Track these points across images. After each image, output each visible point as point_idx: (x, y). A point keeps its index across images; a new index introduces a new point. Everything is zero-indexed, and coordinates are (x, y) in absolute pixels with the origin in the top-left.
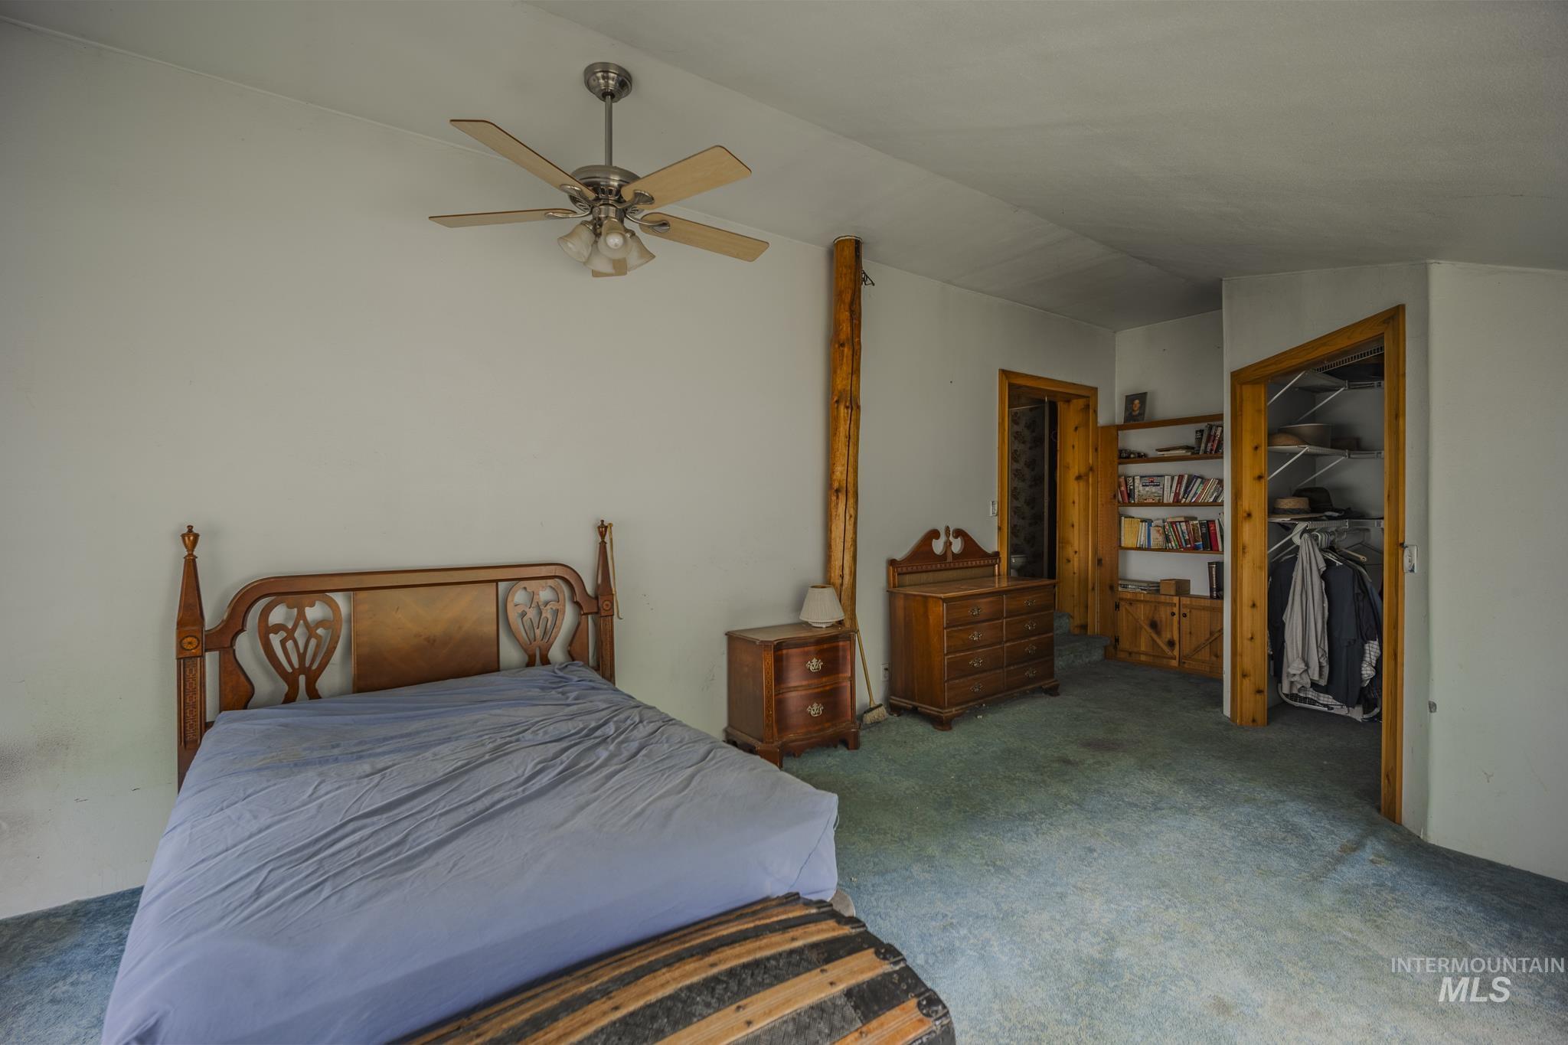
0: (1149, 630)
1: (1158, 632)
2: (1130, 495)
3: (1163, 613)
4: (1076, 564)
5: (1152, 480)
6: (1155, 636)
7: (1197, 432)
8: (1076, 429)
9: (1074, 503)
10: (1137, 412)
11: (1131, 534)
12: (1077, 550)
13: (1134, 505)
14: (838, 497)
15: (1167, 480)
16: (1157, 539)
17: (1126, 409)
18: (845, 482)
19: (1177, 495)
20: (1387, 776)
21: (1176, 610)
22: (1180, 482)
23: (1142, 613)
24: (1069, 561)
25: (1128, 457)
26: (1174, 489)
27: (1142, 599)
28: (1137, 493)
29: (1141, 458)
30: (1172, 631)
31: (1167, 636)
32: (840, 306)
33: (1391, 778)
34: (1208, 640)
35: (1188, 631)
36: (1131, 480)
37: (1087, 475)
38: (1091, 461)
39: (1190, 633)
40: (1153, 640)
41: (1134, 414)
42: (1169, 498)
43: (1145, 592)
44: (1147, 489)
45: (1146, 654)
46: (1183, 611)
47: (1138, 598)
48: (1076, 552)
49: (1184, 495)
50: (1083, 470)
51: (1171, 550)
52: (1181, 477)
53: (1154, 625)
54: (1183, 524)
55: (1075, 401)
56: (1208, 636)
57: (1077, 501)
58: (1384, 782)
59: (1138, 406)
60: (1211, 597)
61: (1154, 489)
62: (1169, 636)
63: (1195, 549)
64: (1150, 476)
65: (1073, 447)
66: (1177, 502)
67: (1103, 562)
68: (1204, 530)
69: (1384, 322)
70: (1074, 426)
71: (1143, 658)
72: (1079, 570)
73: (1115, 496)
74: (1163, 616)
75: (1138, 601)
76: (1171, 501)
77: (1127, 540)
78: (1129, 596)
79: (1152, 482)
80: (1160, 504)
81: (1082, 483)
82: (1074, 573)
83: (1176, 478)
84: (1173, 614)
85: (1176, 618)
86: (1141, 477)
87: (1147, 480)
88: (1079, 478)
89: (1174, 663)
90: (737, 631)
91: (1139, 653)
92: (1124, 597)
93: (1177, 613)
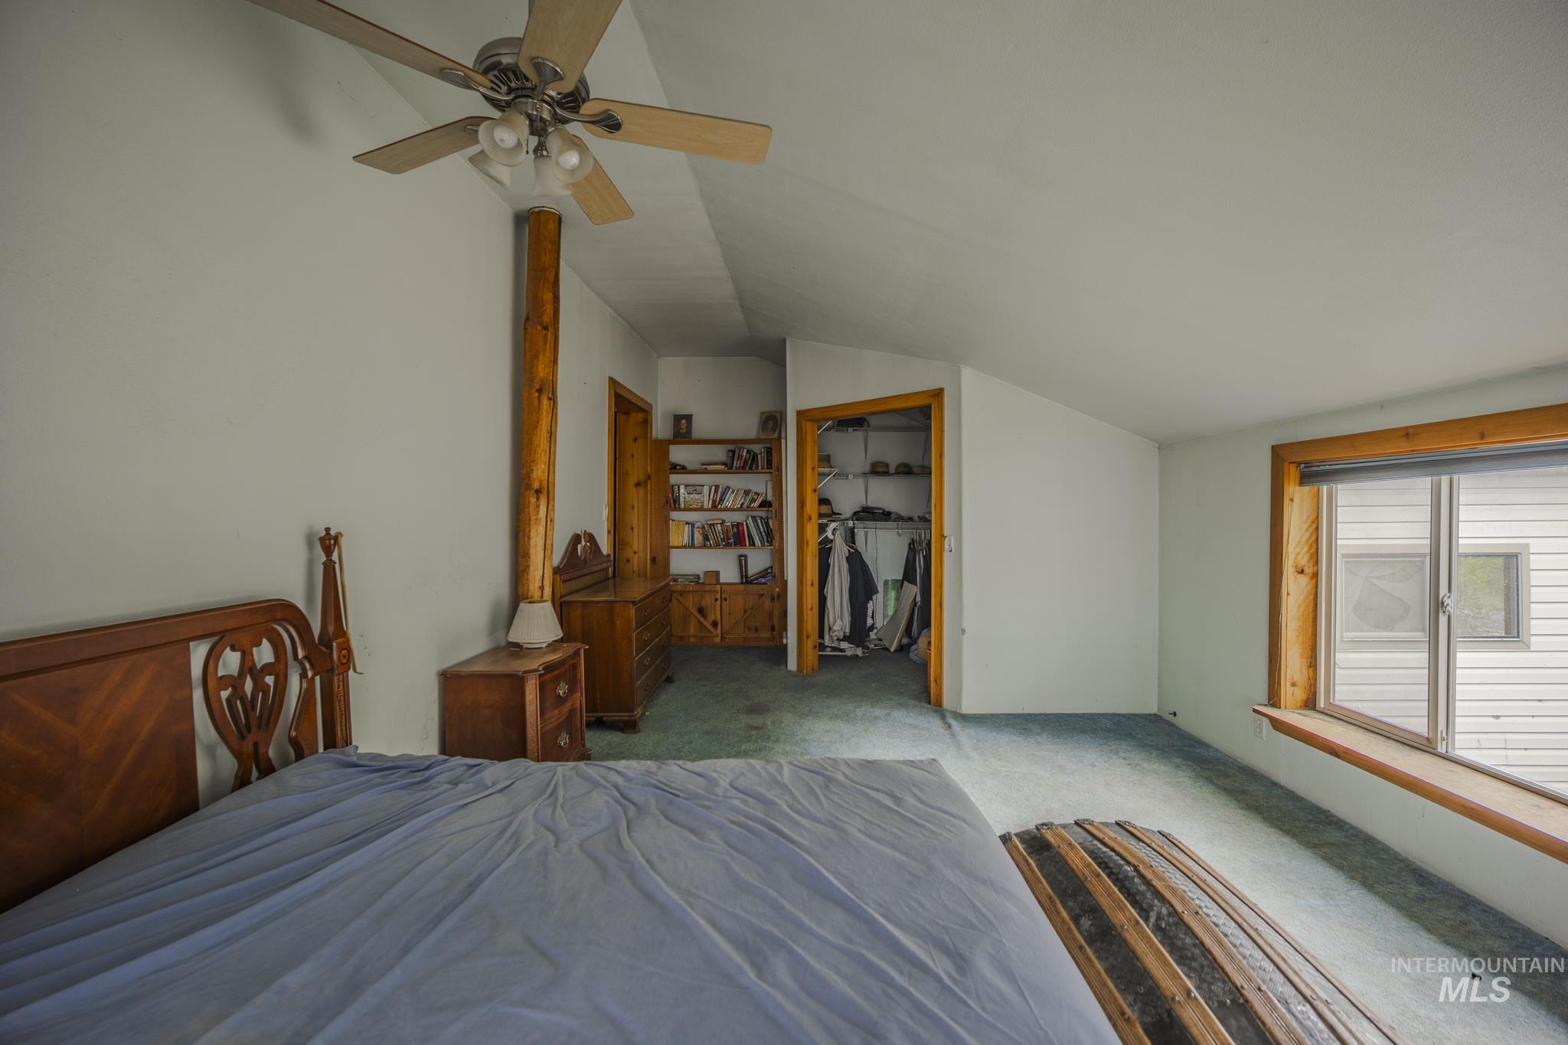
0: (698, 615)
1: (705, 617)
2: (676, 501)
3: (708, 600)
4: (636, 564)
5: (694, 488)
6: (702, 619)
7: (729, 451)
8: (635, 440)
9: (633, 507)
10: (682, 429)
11: (678, 536)
12: (637, 550)
13: (680, 509)
14: (538, 499)
15: (706, 489)
16: (698, 538)
17: (675, 426)
18: (546, 482)
19: (714, 501)
20: (936, 681)
21: (718, 596)
22: (716, 492)
23: (690, 602)
24: (628, 561)
25: (675, 468)
26: (712, 497)
27: (691, 589)
28: (682, 499)
29: (682, 469)
30: (715, 614)
31: (711, 618)
32: (544, 283)
33: (938, 681)
34: (742, 617)
35: (728, 611)
36: (677, 487)
37: (646, 483)
38: (649, 470)
39: (730, 613)
40: (701, 623)
41: (681, 431)
42: (708, 504)
43: (693, 584)
44: (692, 496)
45: (694, 636)
46: (724, 596)
47: (688, 589)
48: (635, 553)
49: (720, 501)
50: (642, 477)
51: (710, 547)
52: (717, 487)
53: (701, 611)
54: (719, 525)
55: (634, 414)
56: (743, 614)
57: (636, 506)
58: (933, 685)
59: (685, 425)
60: (742, 583)
61: (697, 497)
62: (713, 618)
63: (728, 545)
64: (693, 486)
65: (633, 456)
66: (714, 507)
67: (657, 560)
68: (735, 530)
69: (932, 396)
70: (633, 438)
71: (692, 640)
72: (639, 570)
73: (667, 502)
74: (708, 602)
75: (689, 592)
76: (710, 506)
77: (675, 540)
78: (680, 588)
79: (695, 490)
80: (702, 509)
81: (641, 490)
82: (634, 572)
83: (714, 488)
84: (717, 600)
85: (718, 602)
86: (686, 486)
87: (690, 489)
88: (638, 485)
89: (718, 640)
90: (450, 668)
91: (689, 637)
92: (676, 589)
93: (719, 598)
